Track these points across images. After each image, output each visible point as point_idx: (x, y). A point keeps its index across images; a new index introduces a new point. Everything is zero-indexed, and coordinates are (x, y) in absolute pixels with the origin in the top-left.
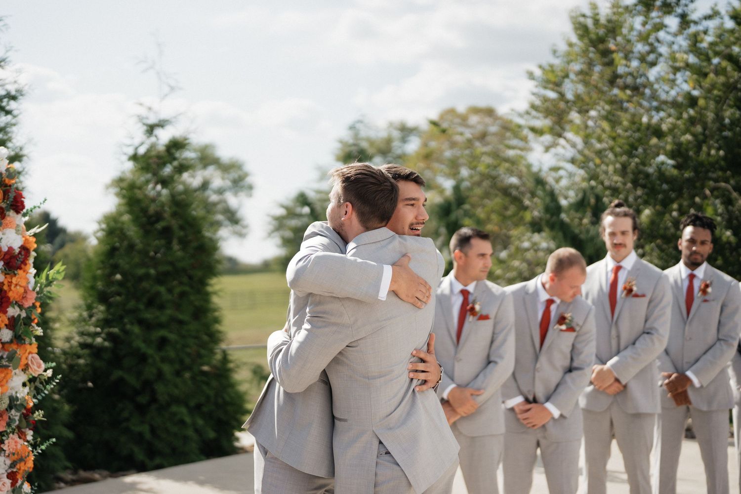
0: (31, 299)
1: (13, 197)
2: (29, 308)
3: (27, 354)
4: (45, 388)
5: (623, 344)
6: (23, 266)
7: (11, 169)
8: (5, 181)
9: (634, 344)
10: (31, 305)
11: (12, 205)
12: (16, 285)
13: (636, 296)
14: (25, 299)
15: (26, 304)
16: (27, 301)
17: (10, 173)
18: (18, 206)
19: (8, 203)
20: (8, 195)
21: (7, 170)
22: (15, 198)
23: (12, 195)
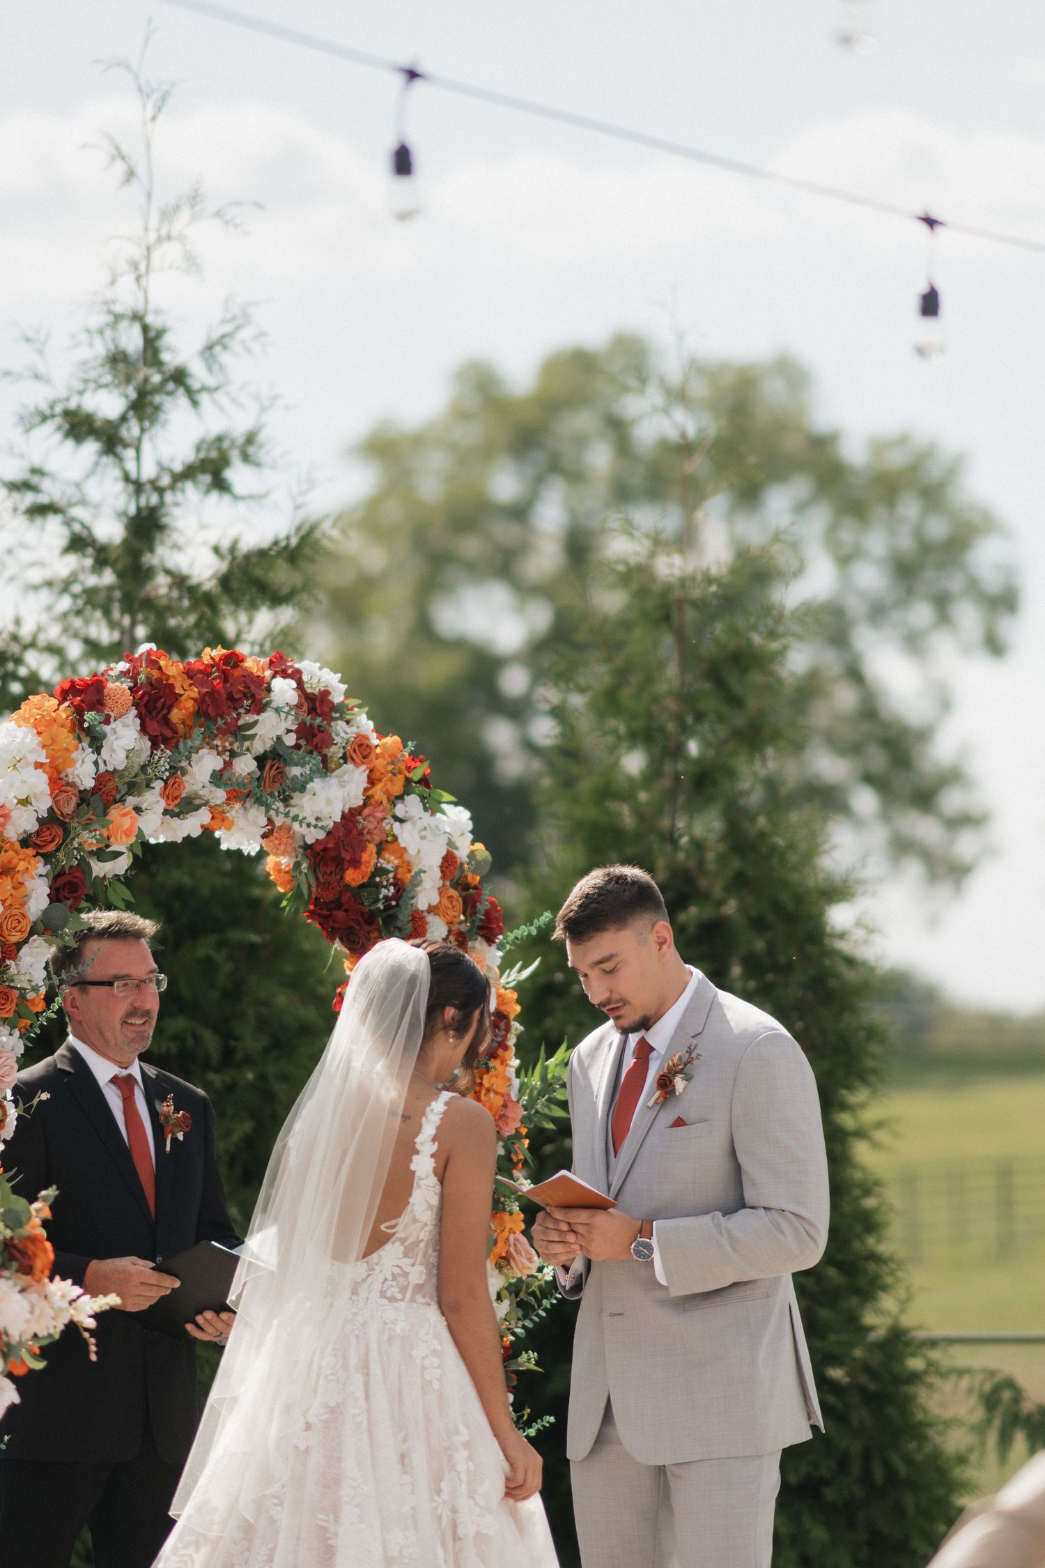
0: (514, 1119)
1: (483, 911)
2: (509, 1138)
3: (506, 1233)
4: (540, 1305)
6: (500, 1052)
7: (476, 853)
8: (466, 877)
10: (513, 1132)
11: (480, 928)
12: (488, 1090)
14: (503, 1119)
15: (506, 1129)
16: (507, 1124)
17: (478, 863)
18: (491, 929)
19: (473, 922)
20: (474, 907)
21: (472, 855)
22: (487, 913)
23: (483, 907)
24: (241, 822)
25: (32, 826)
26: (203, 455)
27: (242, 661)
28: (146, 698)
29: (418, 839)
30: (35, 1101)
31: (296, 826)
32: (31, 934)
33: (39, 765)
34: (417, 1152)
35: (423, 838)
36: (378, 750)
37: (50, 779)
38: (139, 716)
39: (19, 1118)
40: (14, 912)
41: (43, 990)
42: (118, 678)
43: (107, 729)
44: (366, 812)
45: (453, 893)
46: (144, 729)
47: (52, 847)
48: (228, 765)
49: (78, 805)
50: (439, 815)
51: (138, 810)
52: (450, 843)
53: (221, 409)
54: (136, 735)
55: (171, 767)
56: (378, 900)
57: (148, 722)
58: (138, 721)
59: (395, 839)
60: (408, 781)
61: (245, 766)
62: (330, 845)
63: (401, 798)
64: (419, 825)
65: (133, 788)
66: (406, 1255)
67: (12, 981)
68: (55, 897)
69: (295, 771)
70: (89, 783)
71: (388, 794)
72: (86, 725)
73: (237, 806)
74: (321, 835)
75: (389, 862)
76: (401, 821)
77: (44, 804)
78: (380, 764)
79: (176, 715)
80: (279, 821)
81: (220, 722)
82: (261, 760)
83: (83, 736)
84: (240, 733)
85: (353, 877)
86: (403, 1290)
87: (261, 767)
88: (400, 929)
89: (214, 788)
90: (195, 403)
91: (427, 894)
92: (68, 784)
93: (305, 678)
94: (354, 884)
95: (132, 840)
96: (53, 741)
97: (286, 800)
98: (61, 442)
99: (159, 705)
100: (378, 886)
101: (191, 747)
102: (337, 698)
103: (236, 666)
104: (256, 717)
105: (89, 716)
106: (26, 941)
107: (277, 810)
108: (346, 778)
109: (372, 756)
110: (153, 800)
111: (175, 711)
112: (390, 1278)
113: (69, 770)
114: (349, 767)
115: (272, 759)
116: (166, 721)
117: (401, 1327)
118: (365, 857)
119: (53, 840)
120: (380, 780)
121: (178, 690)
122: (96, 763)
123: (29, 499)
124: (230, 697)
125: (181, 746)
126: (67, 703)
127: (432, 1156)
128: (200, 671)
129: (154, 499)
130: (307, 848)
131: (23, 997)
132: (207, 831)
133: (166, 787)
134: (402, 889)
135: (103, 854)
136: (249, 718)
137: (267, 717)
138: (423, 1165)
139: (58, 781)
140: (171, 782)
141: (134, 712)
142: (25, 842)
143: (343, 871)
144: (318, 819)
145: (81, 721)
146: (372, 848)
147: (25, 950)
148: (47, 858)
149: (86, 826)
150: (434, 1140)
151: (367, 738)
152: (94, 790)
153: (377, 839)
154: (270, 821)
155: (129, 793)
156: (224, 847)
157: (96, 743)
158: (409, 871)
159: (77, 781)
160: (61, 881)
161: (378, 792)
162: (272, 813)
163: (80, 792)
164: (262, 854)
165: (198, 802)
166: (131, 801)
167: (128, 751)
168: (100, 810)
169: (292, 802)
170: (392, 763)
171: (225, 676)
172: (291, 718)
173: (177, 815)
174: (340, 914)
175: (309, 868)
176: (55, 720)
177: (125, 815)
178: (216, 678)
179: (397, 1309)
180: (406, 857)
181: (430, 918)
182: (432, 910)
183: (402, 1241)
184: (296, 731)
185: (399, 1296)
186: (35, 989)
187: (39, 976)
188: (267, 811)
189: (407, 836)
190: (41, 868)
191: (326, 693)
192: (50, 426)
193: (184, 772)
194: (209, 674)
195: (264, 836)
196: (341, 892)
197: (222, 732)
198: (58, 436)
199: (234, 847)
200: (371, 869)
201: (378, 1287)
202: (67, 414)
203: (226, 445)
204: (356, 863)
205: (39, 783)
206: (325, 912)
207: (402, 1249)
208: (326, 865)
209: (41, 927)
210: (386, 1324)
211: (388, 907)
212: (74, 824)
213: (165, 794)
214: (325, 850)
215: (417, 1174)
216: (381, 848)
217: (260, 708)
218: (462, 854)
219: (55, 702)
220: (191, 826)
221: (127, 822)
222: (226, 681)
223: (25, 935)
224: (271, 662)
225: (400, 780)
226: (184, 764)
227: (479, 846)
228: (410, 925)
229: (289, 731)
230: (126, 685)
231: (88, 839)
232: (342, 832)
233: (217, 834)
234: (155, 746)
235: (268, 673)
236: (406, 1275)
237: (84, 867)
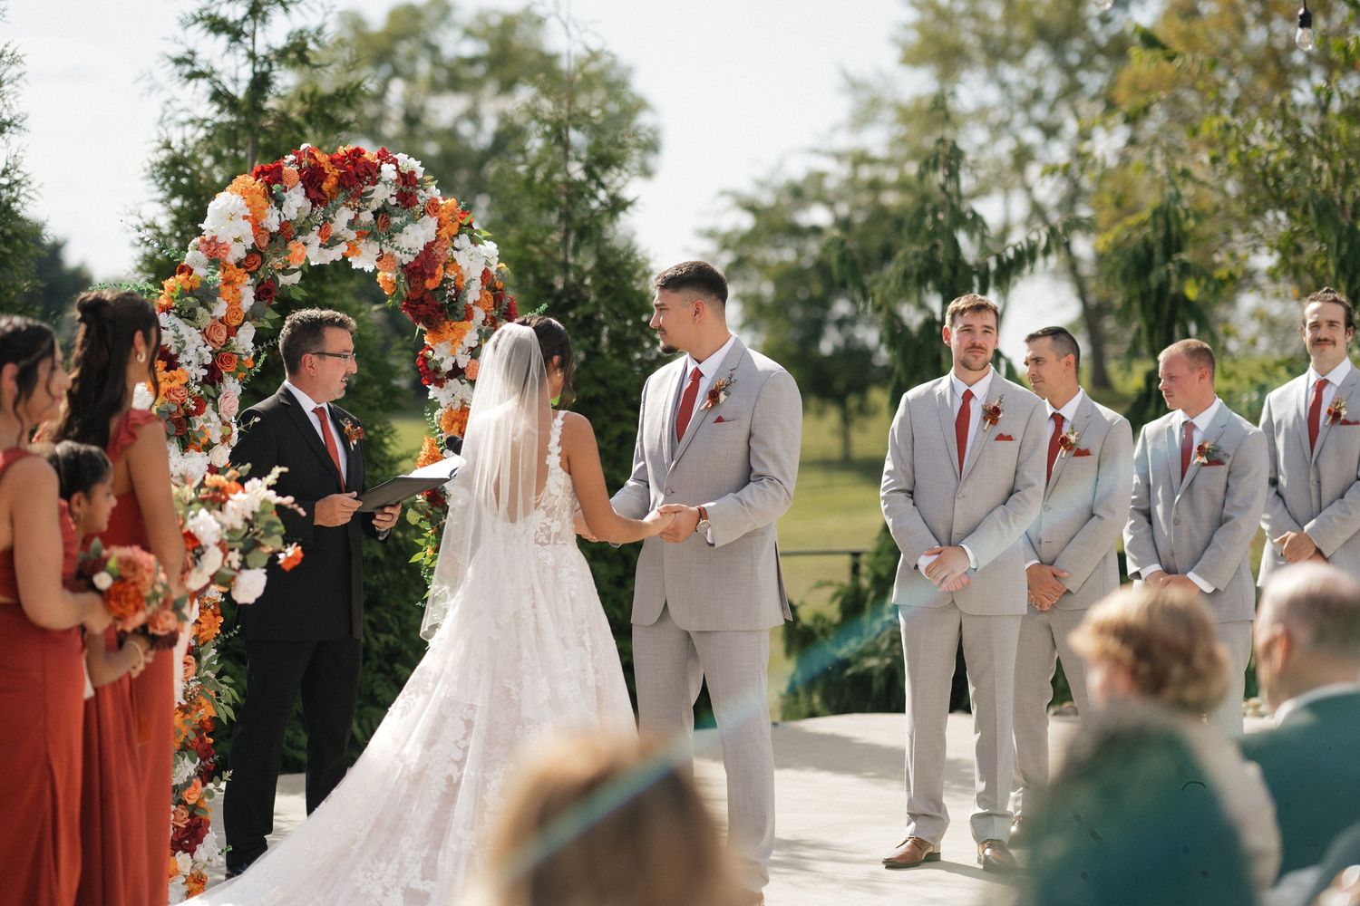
1: (505, 304)
5: (1325, 500)
7: (501, 269)
8: (495, 283)
9: (1342, 496)
11: (504, 314)
13: (1346, 423)
17: (502, 275)
18: (510, 315)
19: (500, 310)
20: (501, 301)
21: (498, 270)
22: (509, 305)
23: (506, 302)
24: (364, 252)
25: (243, 255)
26: (291, 41)
27: (363, 153)
28: (308, 176)
29: (468, 261)
30: (251, 423)
31: (397, 254)
32: (244, 321)
33: (245, 217)
34: (550, 453)
35: (471, 260)
36: (443, 208)
37: (253, 226)
38: (304, 187)
39: (240, 433)
40: (234, 307)
41: (252, 354)
42: (289, 164)
43: (284, 194)
44: (437, 244)
45: (488, 293)
46: (307, 195)
47: (255, 268)
48: (357, 216)
49: (270, 242)
50: (480, 245)
51: (305, 244)
52: (487, 263)
53: (303, 14)
54: (303, 198)
55: (324, 218)
56: (445, 298)
57: (309, 189)
58: (304, 190)
59: (454, 261)
60: (461, 225)
61: (367, 217)
62: (418, 265)
63: (457, 236)
64: (469, 252)
65: (302, 230)
66: (547, 516)
67: (234, 349)
68: (258, 298)
69: (396, 220)
70: (276, 228)
71: (449, 233)
72: (274, 192)
73: (364, 241)
74: (412, 259)
75: (451, 275)
76: (458, 250)
77: (249, 241)
78: (444, 215)
79: (325, 186)
80: (386, 250)
81: (352, 190)
82: (375, 213)
83: (271, 200)
84: (364, 197)
85: (430, 284)
86: (548, 538)
87: (376, 218)
88: (458, 315)
89: (349, 230)
90: (286, 10)
91: (473, 294)
92: (263, 229)
93: (399, 164)
94: (431, 288)
95: (303, 262)
96: (253, 203)
97: (390, 238)
98: (207, 35)
99: (316, 180)
100: (445, 289)
101: (337, 205)
102: (419, 176)
103: (359, 157)
104: (373, 188)
105: (276, 187)
106: (241, 325)
107: (386, 244)
108: (425, 224)
109: (440, 211)
110: (314, 238)
111: (325, 184)
112: (539, 531)
113: (264, 220)
114: (427, 217)
115: (382, 213)
116: (320, 190)
117: (550, 561)
118: (437, 272)
119: (255, 264)
120: (445, 226)
121: (327, 171)
122: (279, 216)
123: (187, 69)
124: (358, 176)
125: (330, 205)
126: (260, 180)
127: (559, 455)
128: (339, 160)
129: (265, 68)
130: (403, 267)
131: (240, 359)
132: (345, 258)
133: (320, 231)
134: (459, 292)
135: (285, 271)
136: (370, 188)
137: (379, 187)
138: (554, 460)
139: (258, 228)
140: (324, 227)
141: (301, 184)
142: (239, 264)
143: (425, 280)
144: (409, 249)
145: (270, 190)
146: (441, 266)
147: (241, 330)
148: (252, 274)
149: (276, 255)
150: (559, 445)
151: (437, 200)
152: (279, 233)
153: (443, 261)
154: (381, 251)
155: (299, 234)
156: (354, 267)
157: (279, 203)
158: (462, 280)
159: (268, 226)
160: (261, 288)
161: (444, 233)
162: (383, 246)
163: (271, 233)
164: (376, 271)
165: (339, 239)
166: (301, 238)
167: (298, 208)
168: (283, 245)
169: (394, 239)
170: (451, 215)
171: (355, 163)
172: (393, 187)
173: (327, 247)
174: (422, 307)
175: (405, 278)
176: (253, 190)
177: (298, 247)
178: (349, 164)
179: (546, 550)
180: (461, 272)
181: (475, 308)
182: (476, 303)
183: (544, 508)
184: (396, 196)
185: (547, 542)
186: (248, 354)
187: (250, 346)
188: (381, 244)
189: (461, 259)
190: (249, 281)
191: (412, 173)
192: (200, 24)
193: (332, 222)
194: (344, 162)
195: (378, 260)
196: (423, 294)
197: (353, 197)
198: (204, 31)
199: (360, 267)
200: (441, 279)
201: (532, 537)
202: (210, 17)
203: (305, 35)
204: (432, 275)
205: (247, 228)
206: (414, 306)
207: (544, 512)
208: (415, 276)
209: (250, 316)
210: (540, 560)
211: (451, 302)
212: (268, 253)
213: (320, 234)
214: (415, 268)
215: (550, 466)
216: (446, 266)
217: (375, 182)
218: (493, 270)
219: (252, 179)
220: (336, 254)
221: (299, 251)
222: (355, 165)
223: (241, 321)
224: (379, 155)
225: (457, 224)
226: (331, 216)
227: (502, 265)
228: (464, 313)
229: (392, 196)
230: (295, 168)
231: (277, 262)
232: (424, 257)
233: (349, 260)
234: (314, 205)
235: (378, 161)
236: (549, 528)
237: (274, 279)
